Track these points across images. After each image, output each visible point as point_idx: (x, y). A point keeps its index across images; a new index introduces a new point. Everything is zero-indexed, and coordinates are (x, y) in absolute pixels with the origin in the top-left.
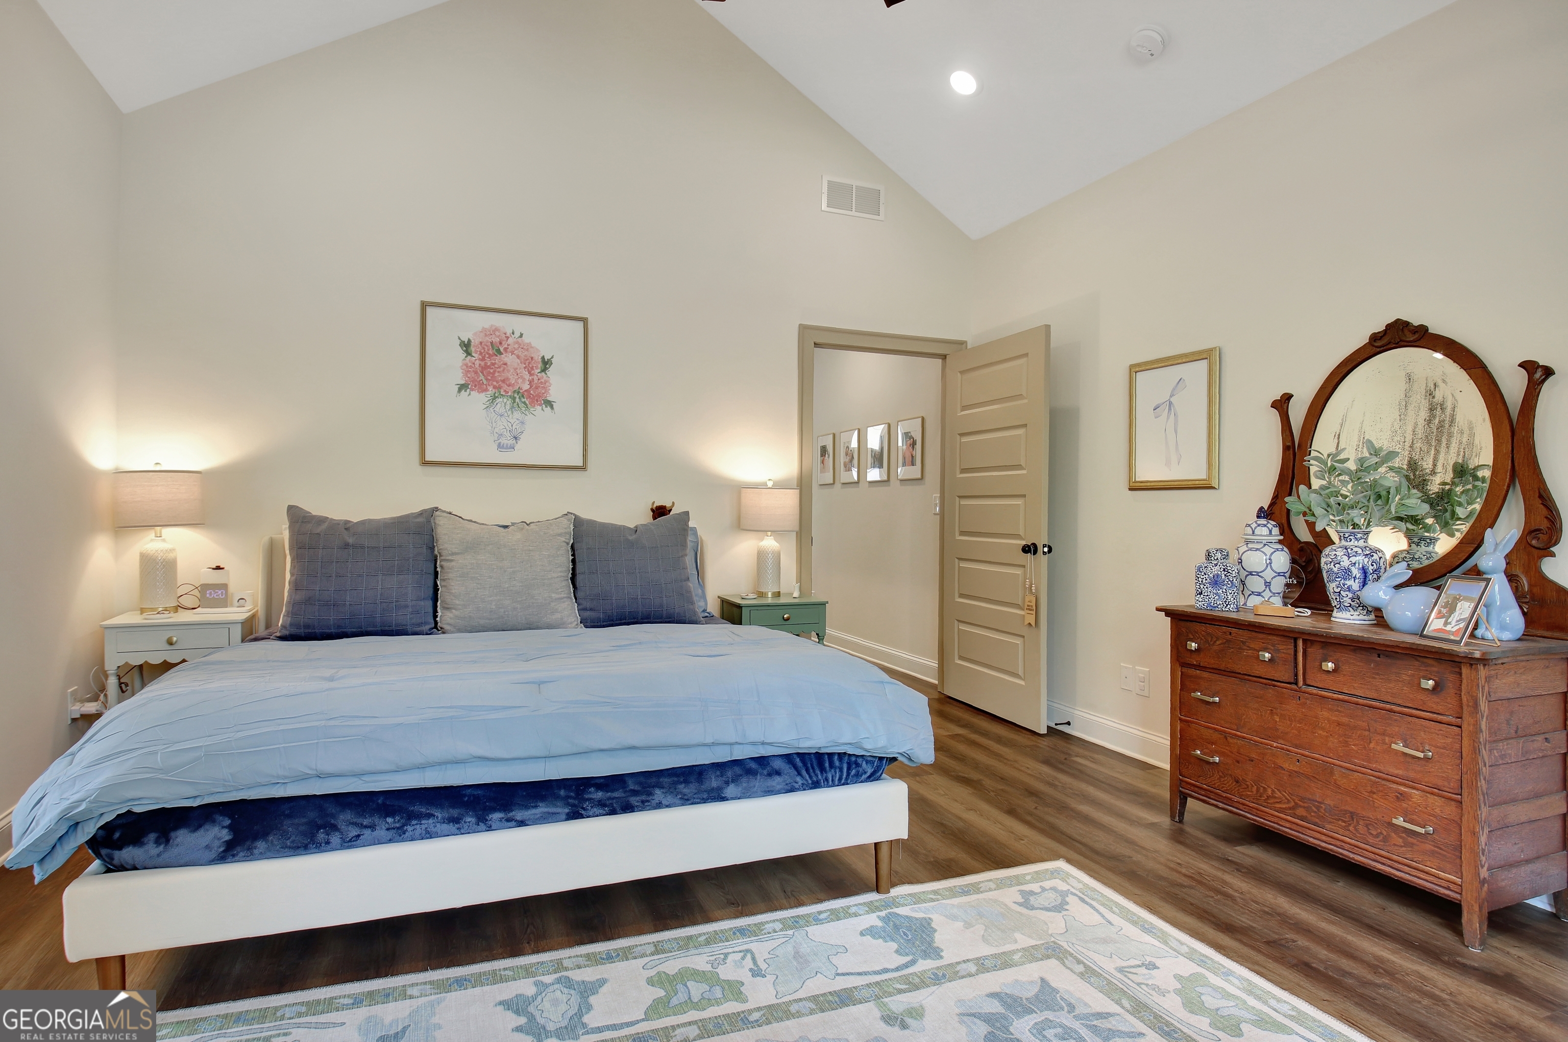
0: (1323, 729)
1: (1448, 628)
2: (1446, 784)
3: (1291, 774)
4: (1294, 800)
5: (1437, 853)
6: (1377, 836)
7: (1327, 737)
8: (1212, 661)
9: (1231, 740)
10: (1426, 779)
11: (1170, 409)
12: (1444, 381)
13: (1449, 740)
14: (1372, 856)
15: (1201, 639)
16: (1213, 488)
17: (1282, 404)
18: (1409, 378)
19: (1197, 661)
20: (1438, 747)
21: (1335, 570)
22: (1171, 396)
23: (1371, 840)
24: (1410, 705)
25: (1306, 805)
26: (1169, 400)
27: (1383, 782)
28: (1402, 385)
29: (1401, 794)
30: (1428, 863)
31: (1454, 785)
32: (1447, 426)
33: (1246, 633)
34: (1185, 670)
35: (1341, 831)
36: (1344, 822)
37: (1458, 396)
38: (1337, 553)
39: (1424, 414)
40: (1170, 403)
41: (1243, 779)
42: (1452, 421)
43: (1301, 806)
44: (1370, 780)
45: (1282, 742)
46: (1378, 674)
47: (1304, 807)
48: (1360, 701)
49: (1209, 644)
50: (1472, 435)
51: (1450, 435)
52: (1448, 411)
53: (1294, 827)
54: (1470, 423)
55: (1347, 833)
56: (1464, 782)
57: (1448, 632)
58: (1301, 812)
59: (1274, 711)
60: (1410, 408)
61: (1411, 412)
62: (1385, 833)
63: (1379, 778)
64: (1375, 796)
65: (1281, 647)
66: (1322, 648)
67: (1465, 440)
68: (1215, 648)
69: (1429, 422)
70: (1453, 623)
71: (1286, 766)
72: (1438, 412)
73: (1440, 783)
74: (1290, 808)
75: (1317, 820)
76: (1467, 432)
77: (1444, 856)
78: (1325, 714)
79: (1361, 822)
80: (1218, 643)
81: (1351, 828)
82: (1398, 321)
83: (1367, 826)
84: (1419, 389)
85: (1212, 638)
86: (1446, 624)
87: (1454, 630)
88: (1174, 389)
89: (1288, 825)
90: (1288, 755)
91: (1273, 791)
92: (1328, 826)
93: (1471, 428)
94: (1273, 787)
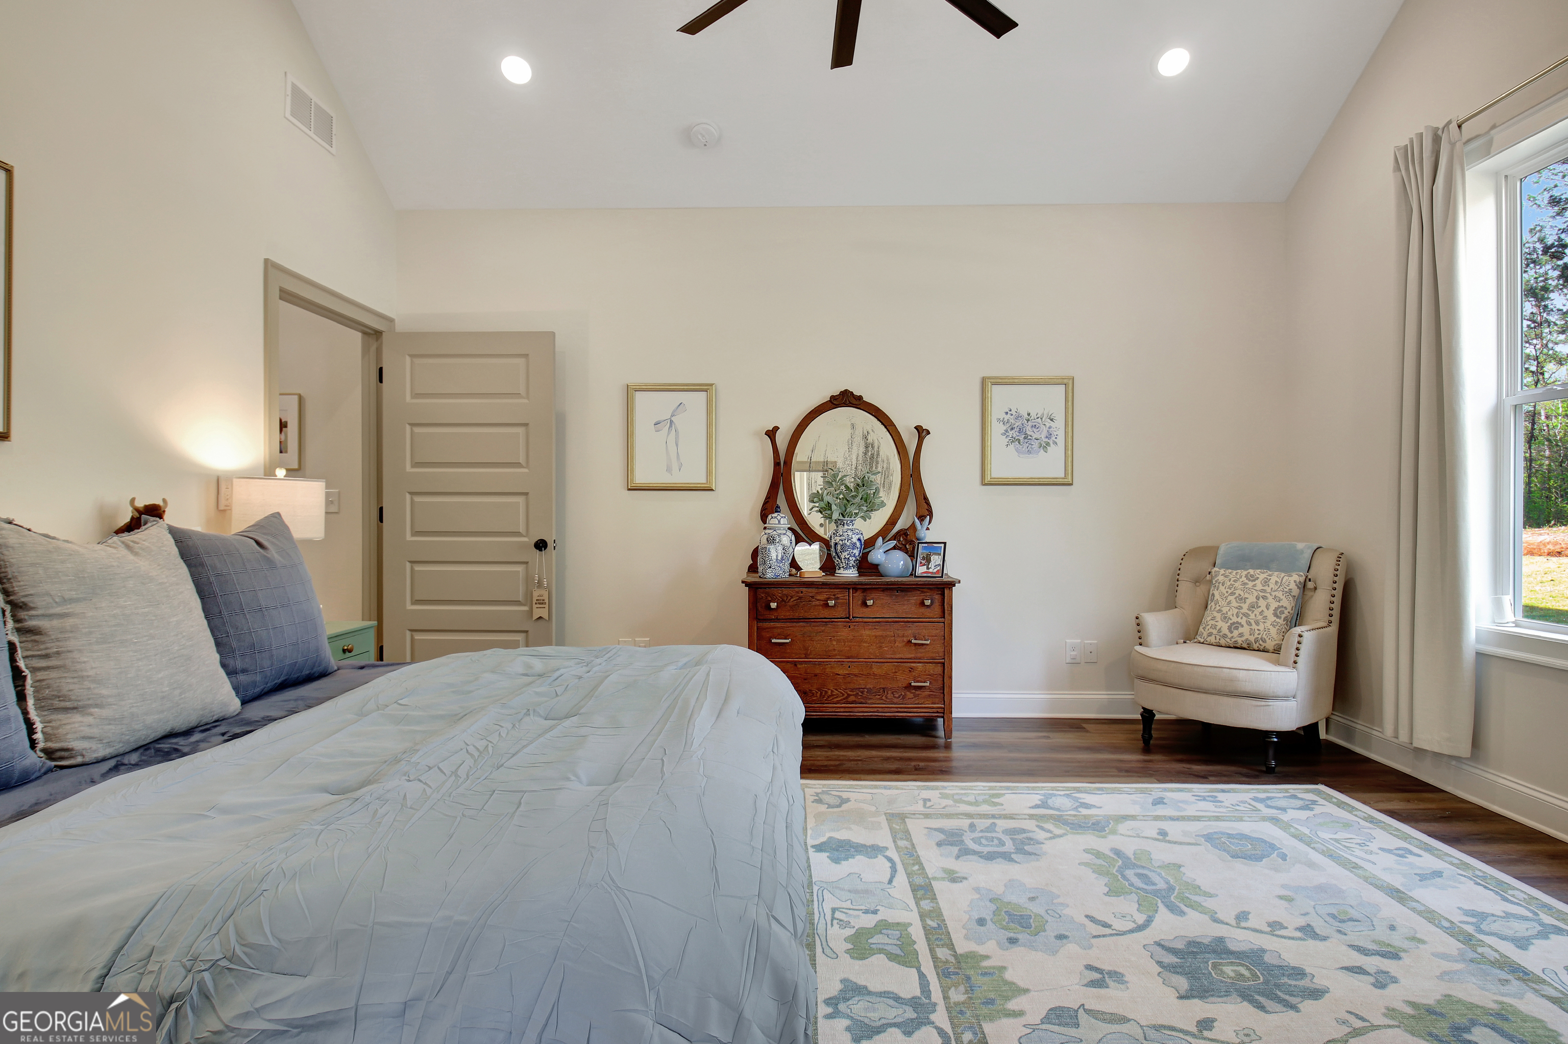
0: (866, 642)
1: (931, 570)
2: (937, 655)
3: (845, 676)
4: (846, 693)
5: (932, 695)
6: (899, 697)
7: (869, 646)
8: (788, 614)
9: (799, 666)
10: (927, 656)
11: (671, 426)
12: (873, 431)
13: (937, 631)
14: (896, 710)
15: (778, 599)
16: (712, 490)
17: (771, 434)
18: (853, 426)
19: (775, 616)
20: (933, 636)
21: (848, 544)
22: (672, 416)
23: (895, 700)
24: (916, 617)
25: (854, 693)
26: (670, 418)
27: (902, 664)
28: (849, 431)
29: (912, 668)
30: (927, 702)
31: (941, 654)
32: (875, 457)
33: (814, 590)
34: (760, 624)
35: (878, 702)
36: (879, 695)
37: (881, 440)
38: (849, 534)
39: (862, 449)
40: (671, 422)
41: (810, 690)
42: (878, 455)
43: (851, 695)
44: (894, 665)
45: (839, 657)
46: (897, 602)
47: (853, 695)
48: (890, 620)
49: (785, 602)
50: (889, 463)
51: (877, 463)
52: (876, 448)
53: (847, 710)
54: (887, 457)
55: (882, 701)
56: (946, 651)
57: (932, 573)
58: (852, 698)
59: (833, 638)
60: (854, 445)
61: (855, 448)
62: (903, 694)
63: (898, 662)
64: (897, 674)
65: (839, 596)
66: (863, 592)
67: (885, 466)
68: (790, 604)
69: (865, 454)
70: (933, 567)
71: (841, 672)
72: (870, 449)
73: (934, 655)
74: (844, 699)
75: (862, 700)
76: (886, 461)
77: (935, 695)
78: (868, 632)
79: (889, 692)
80: (792, 600)
81: (884, 698)
82: (846, 390)
83: (893, 693)
84: (859, 433)
85: (787, 597)
86: (928, 568)
87: (935, 571)
88: (674, 411)
89: (842, 710)
90: (842, 664)
91: (832, 691)
92: (869, 701)
93: (888, 460)
94: (832, 689)
